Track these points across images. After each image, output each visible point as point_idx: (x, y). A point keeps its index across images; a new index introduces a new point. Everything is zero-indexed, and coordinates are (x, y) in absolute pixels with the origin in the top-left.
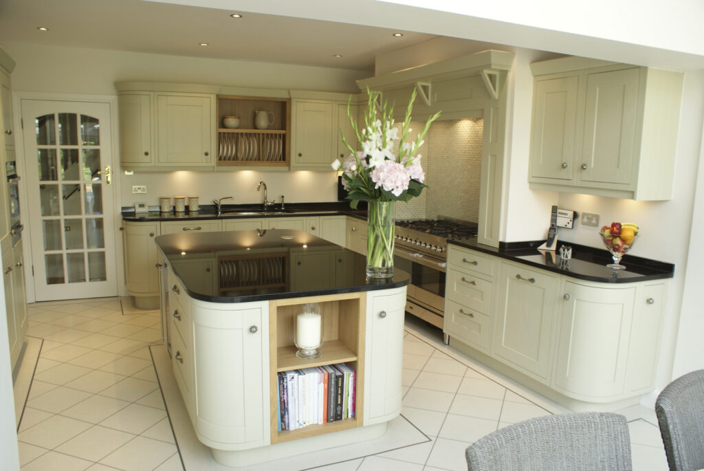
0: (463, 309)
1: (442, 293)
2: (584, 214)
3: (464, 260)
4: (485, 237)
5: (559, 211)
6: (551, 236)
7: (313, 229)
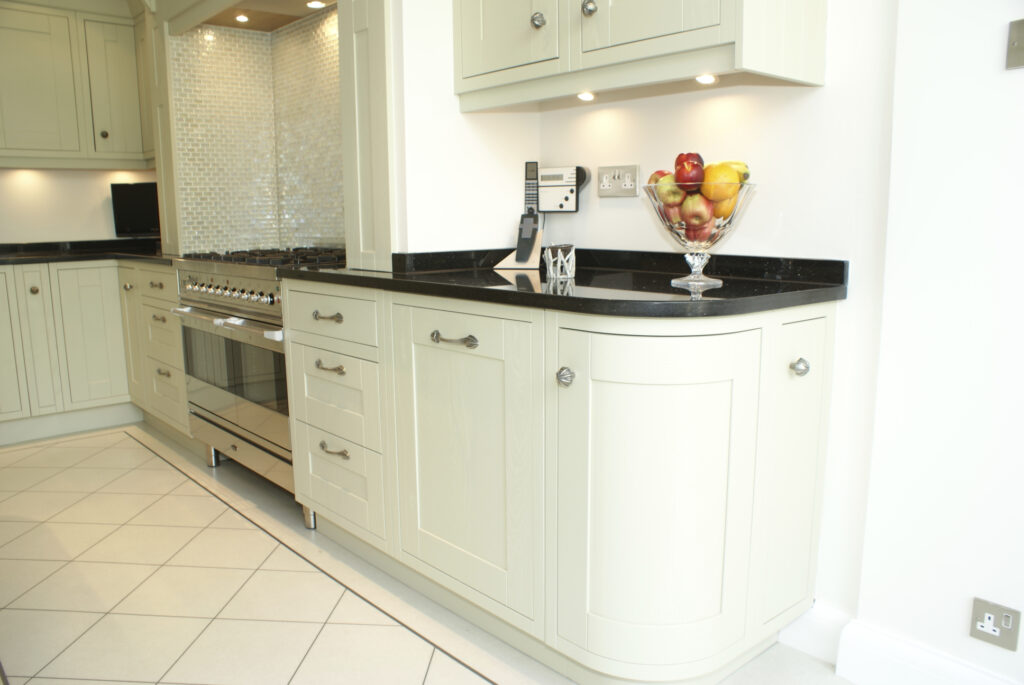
0: (328, 439)
1: (280, 402)
2: (603, 171)
3: (317, 316)
4: (362, 250)
5: (541, 172)
6: (527, 235)
7: (34, 291)
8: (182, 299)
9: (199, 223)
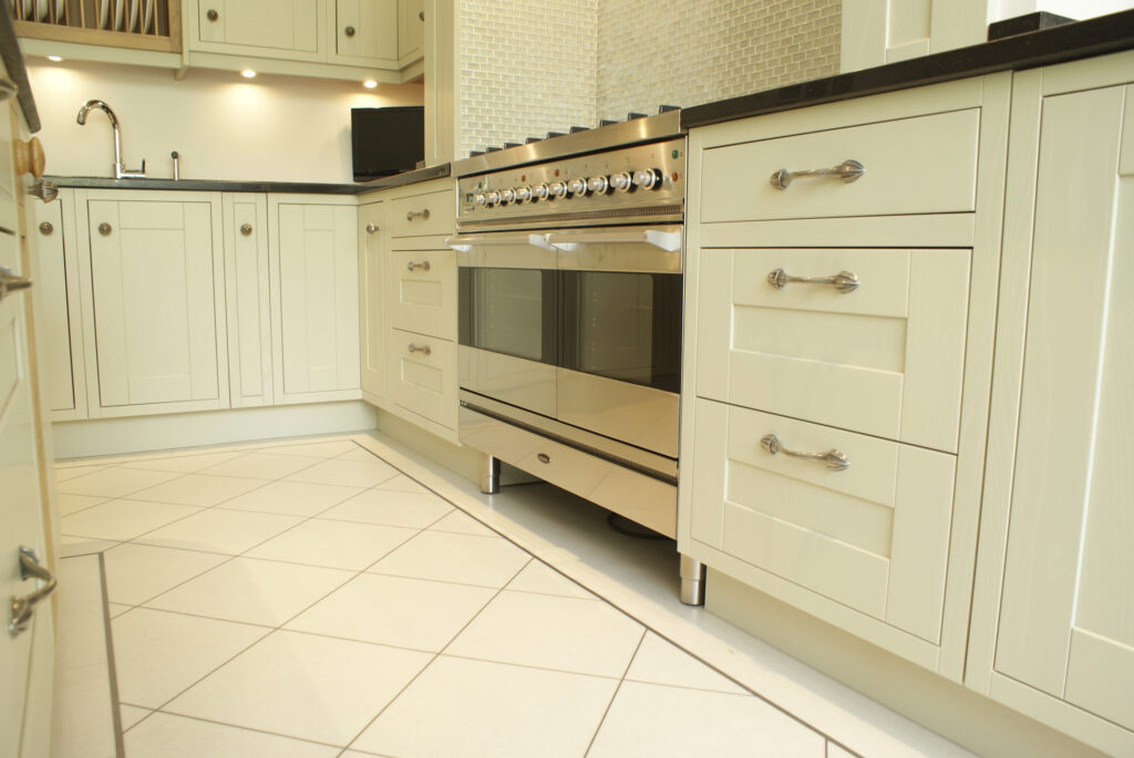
0: (782, 430)
4: (889, 46)
7: (246, 231)
8: (463, 224)
9: (485, 126)
